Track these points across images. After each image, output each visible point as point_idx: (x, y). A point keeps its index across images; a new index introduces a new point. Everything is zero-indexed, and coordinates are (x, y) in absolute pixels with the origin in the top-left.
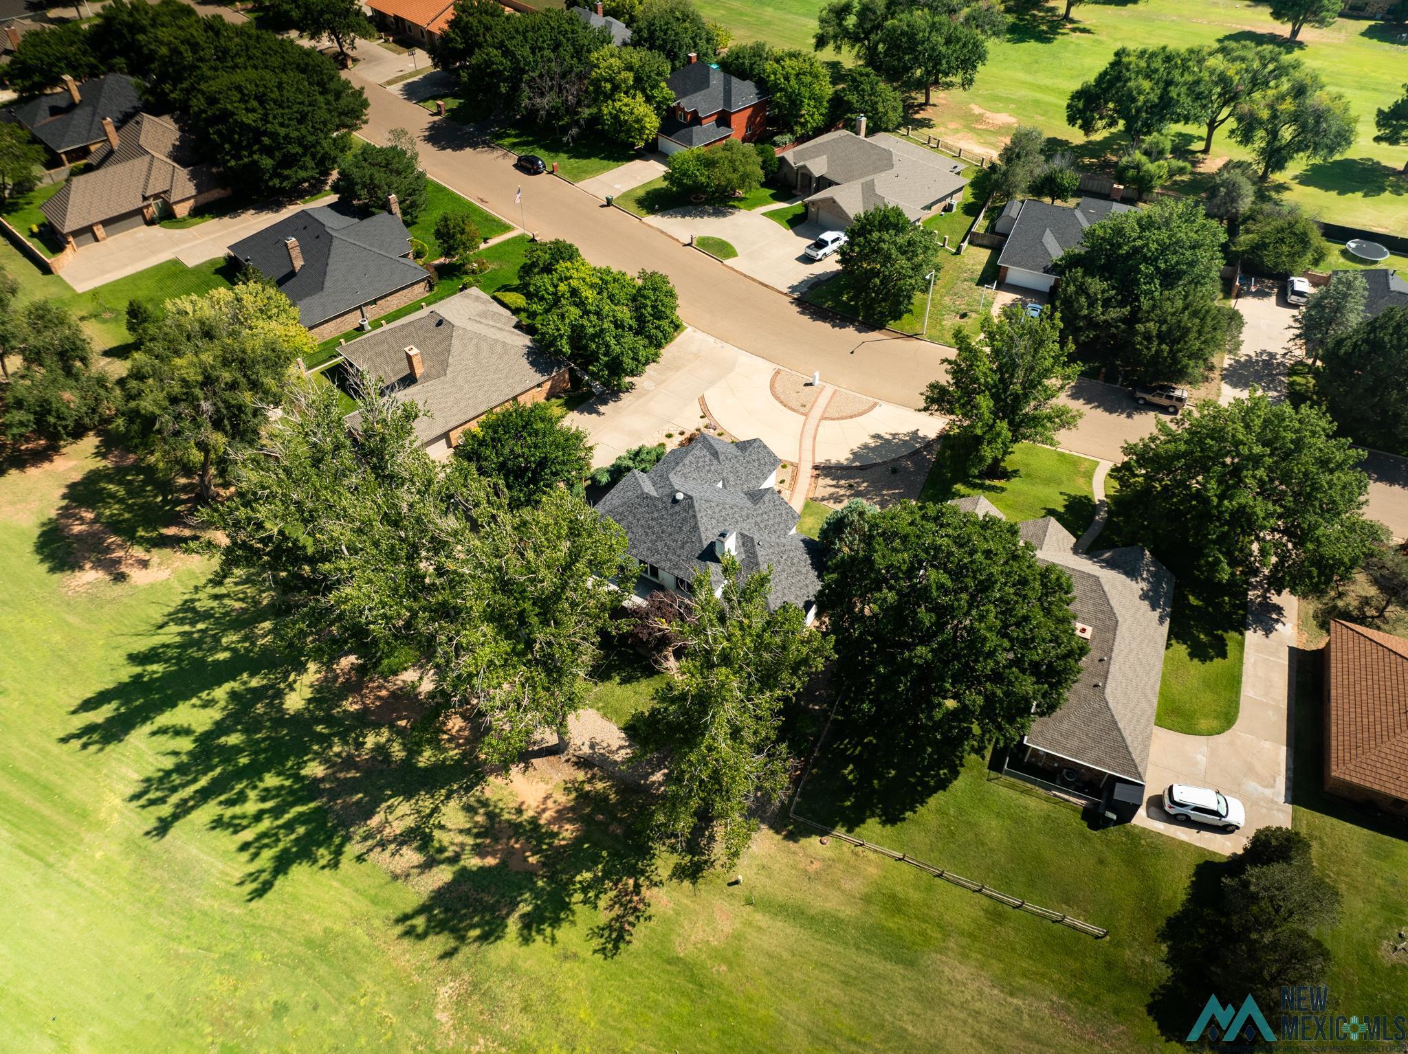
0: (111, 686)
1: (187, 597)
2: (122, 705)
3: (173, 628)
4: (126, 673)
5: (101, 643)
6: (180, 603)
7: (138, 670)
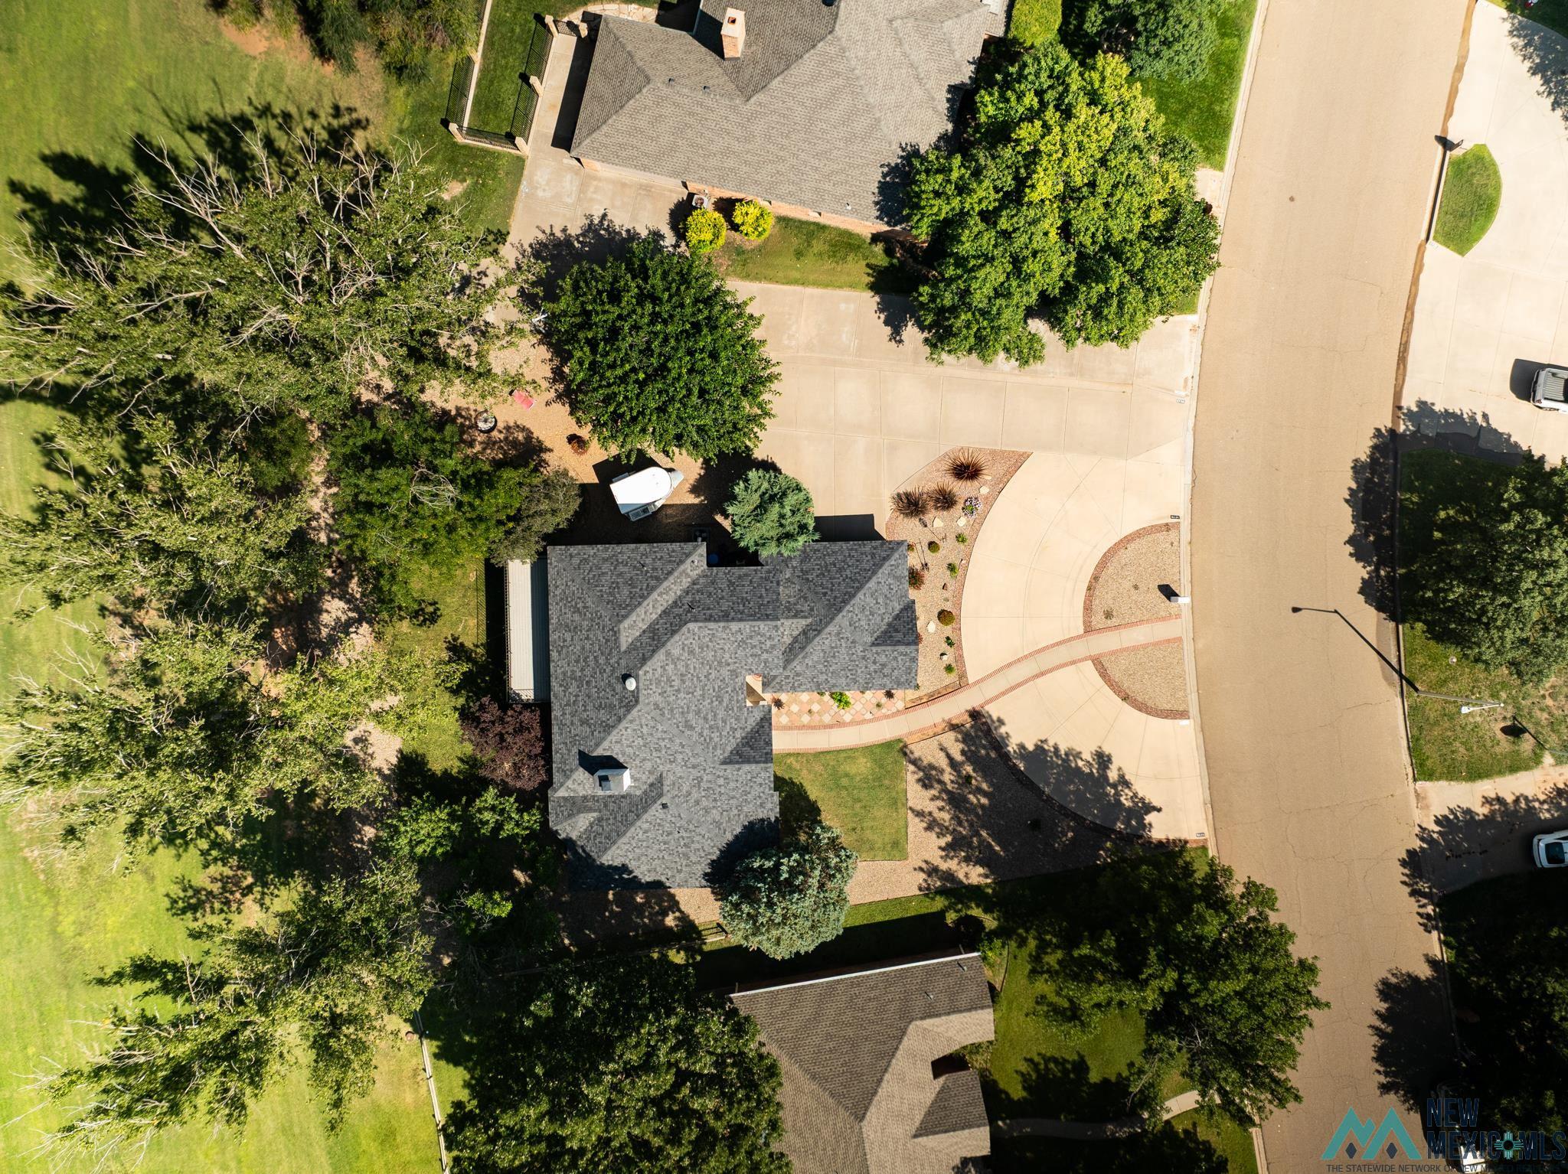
0: (95, 160)
1: (248, 110)
2: (84, 199)
3: (199, 143)
4: (119, 159)
5: (131, 84)
6: (237, 113)
7: (130, 167)
